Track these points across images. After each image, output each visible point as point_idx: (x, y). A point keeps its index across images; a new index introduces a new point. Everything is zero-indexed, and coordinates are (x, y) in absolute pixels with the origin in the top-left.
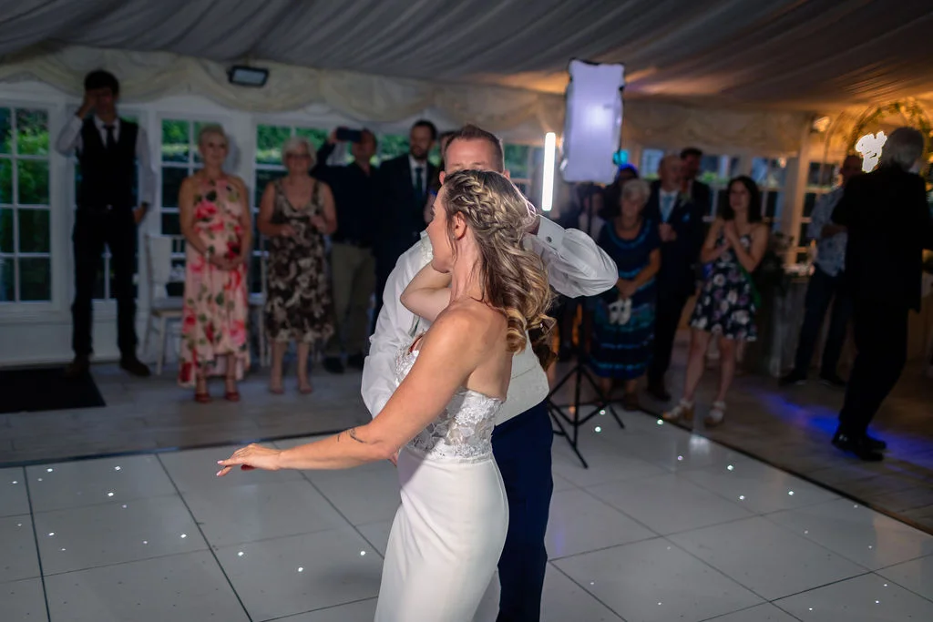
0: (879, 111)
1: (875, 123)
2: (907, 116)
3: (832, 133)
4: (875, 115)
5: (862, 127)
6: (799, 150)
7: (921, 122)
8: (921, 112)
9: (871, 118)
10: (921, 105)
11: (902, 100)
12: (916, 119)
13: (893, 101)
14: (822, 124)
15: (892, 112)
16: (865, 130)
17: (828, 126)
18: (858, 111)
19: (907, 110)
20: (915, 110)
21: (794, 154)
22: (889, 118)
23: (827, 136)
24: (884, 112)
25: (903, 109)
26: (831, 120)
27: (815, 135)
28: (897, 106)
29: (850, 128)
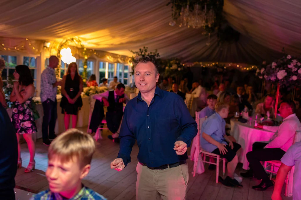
0: (67, 41)
1: (66, 45)
2: (77, 43)
3: (51, 48)
4: (65, 42)
5: (62, 46)
6: (41, 54)
7: (81, 46)
8: (80, 41)
9: (64, 43)
10: (81, 40)
11: (74, 37)
12: (79, 44)
13: (71, 37)
14: (48, 45)
15: (71, 41)
16: (62, 47)
17: (50, 46)
18: (60, 40)
19: (77, 41)
20: (79, 41)
21: (39, 55)
22: (70, 43)
23: (50, 49)
24: (69, 41)
25: (75, 40)
26: (51, 43)
27: (45, 48)
28: (72, 39)
29: (58, 46)
